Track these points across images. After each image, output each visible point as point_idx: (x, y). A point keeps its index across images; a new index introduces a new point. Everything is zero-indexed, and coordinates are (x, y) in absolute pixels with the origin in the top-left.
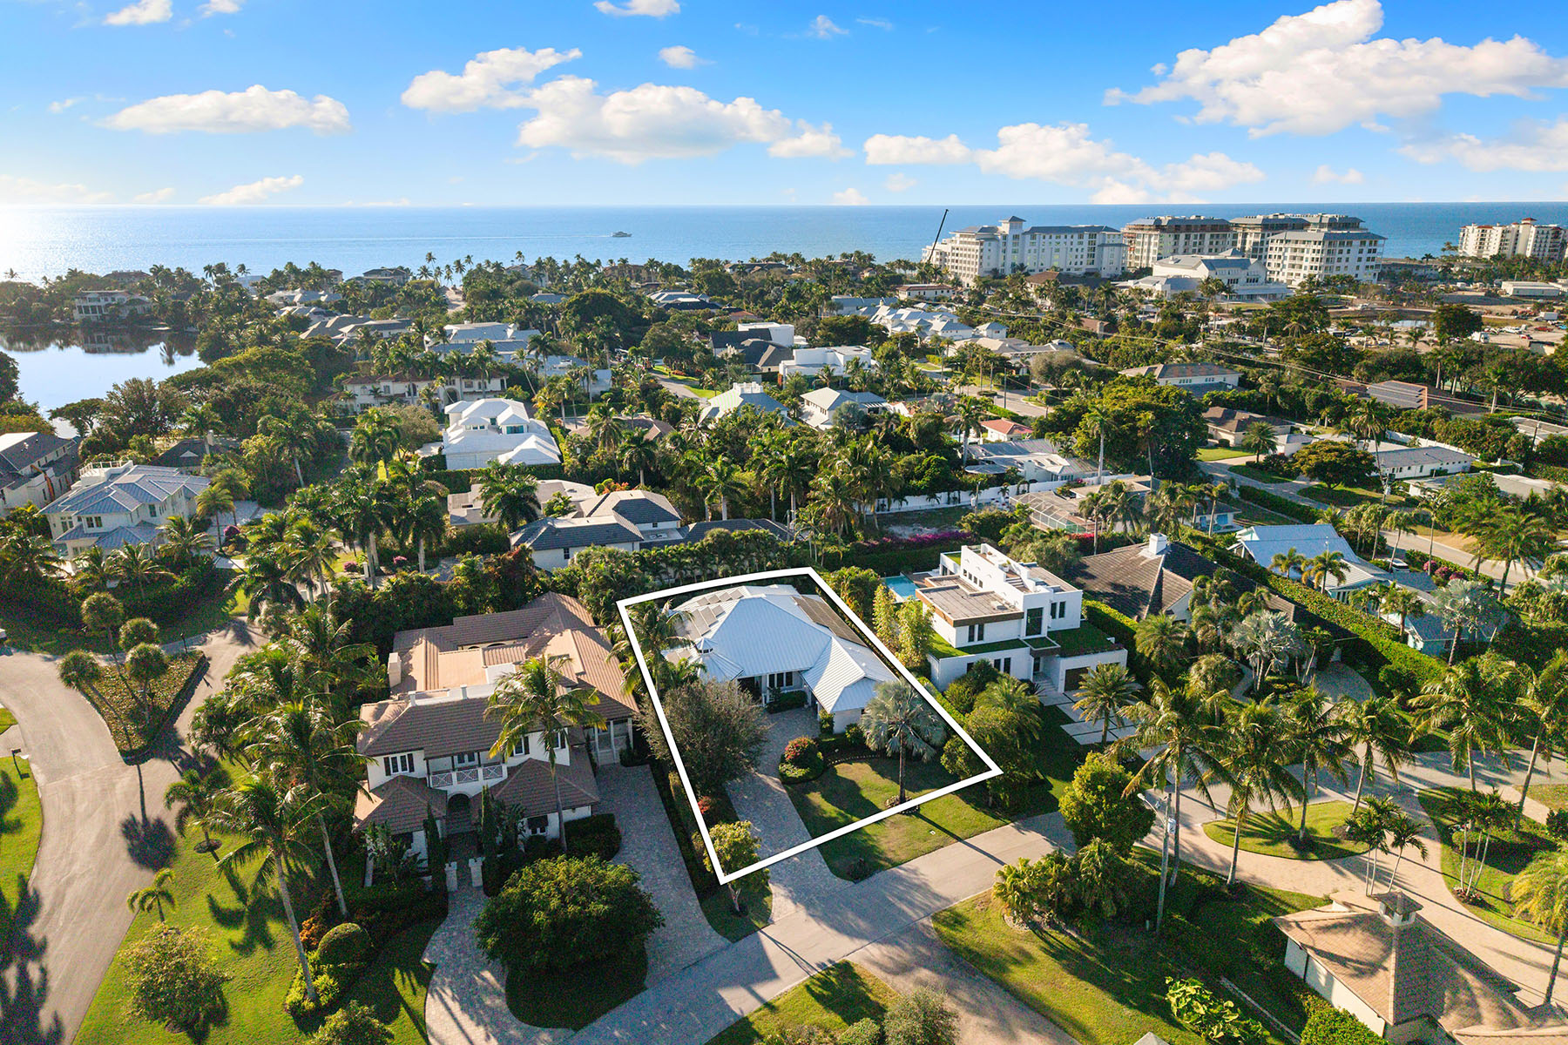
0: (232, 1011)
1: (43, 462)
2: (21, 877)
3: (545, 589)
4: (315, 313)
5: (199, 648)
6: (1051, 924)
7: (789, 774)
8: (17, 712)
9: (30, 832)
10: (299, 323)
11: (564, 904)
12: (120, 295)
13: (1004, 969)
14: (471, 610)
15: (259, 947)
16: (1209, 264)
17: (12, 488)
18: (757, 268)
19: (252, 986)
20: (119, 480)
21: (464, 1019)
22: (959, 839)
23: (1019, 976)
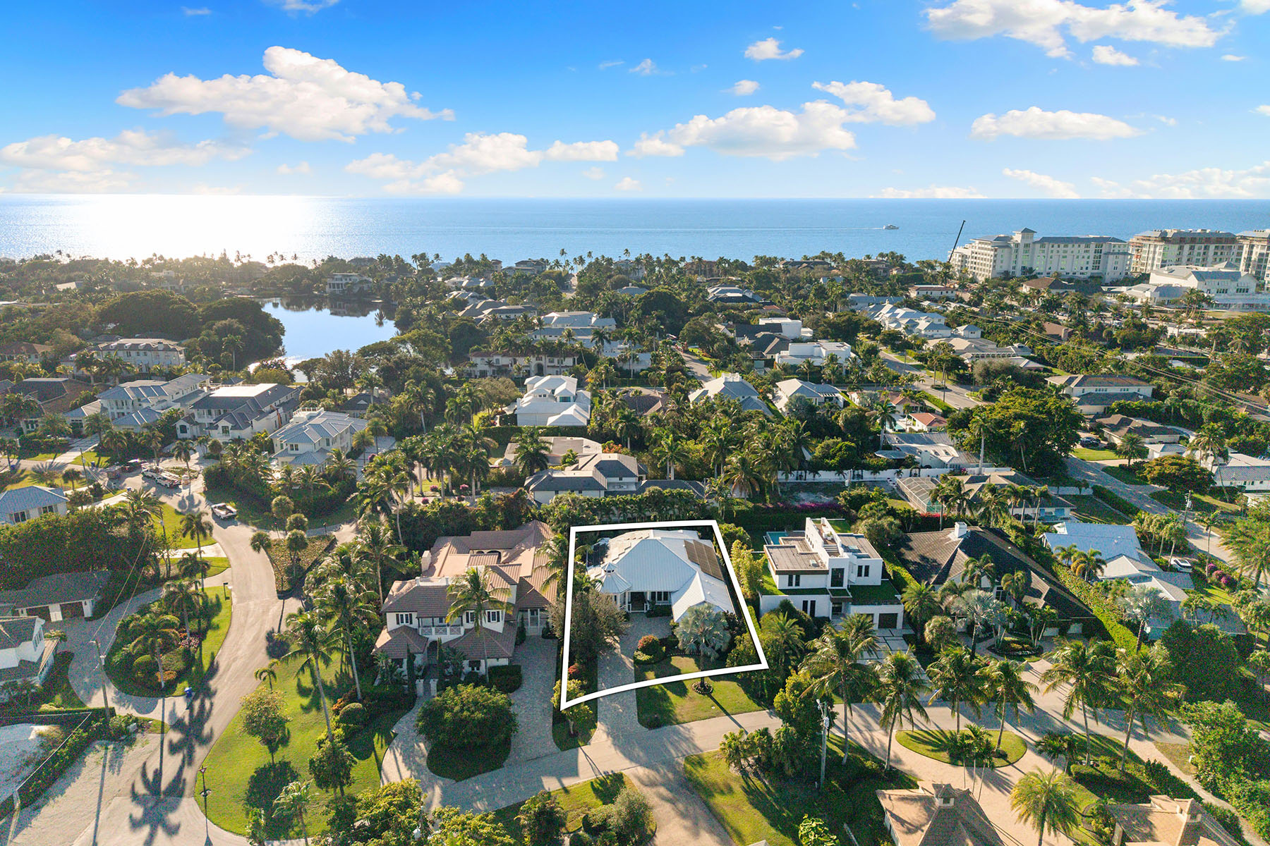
0: (291, 739)
1: (278, 403)
2: (213, 654)
3: (534, 517)
4: (472, 297)
5: (334, 533)
6: (756, 774)
7: (639, 658)
8: (233, 562)
9: (223, 630)
10: (459, 304)
11: (462, 710)
12: (355, 276)
13: (711, 795)
14: (486, 528)
15: (314, 709)
16: (1200, 276)
17: (257, 420)
18: (805, 265)
19: (304, 728)
20: (312, 422)
21: (402, 766)
22: (728, 714)
23: (719, 800)
